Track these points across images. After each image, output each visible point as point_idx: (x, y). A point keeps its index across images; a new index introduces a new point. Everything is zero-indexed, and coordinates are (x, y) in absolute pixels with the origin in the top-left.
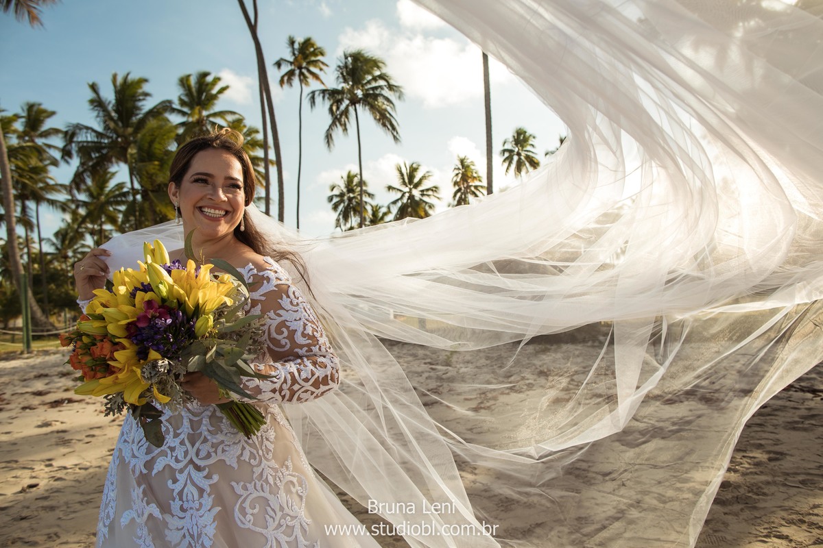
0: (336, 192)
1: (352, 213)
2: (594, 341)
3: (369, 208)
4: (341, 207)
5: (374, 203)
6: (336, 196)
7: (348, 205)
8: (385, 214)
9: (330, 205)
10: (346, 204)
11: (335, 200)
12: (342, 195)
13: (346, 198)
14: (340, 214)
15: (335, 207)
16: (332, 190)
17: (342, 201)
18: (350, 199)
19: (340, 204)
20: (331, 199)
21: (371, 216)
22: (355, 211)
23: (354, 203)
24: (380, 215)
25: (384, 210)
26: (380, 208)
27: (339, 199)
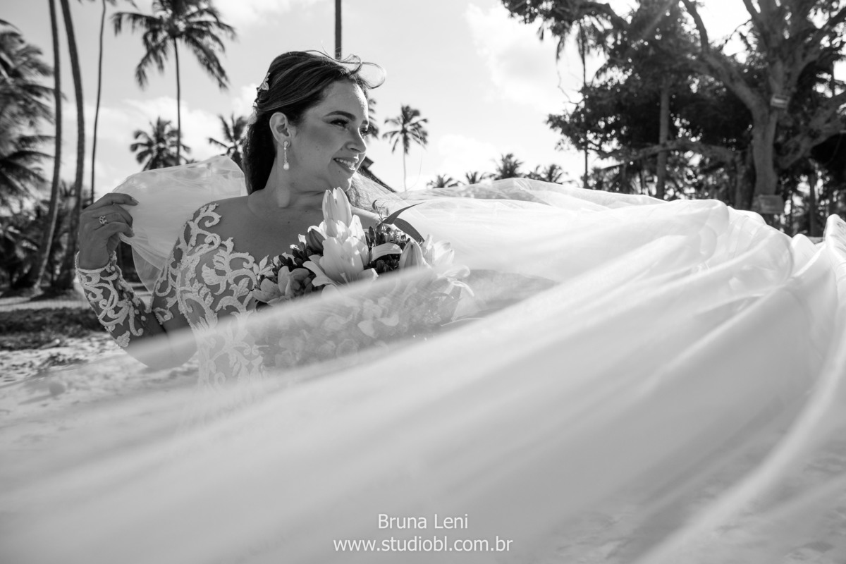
0: (142, 140)
4: (148, 158)
6: (143, 145)
7: (158, 157)
9: (134, 155)
11: (140, 149)
12: (150, 144)
13: (154, 148)
15: (140, 158)
16: (137, 137)
17: (150, 151)
18: (160, 150)
19: (146, 155)
20: (134, 147)
23: (165, 156)
27: (146, 148)
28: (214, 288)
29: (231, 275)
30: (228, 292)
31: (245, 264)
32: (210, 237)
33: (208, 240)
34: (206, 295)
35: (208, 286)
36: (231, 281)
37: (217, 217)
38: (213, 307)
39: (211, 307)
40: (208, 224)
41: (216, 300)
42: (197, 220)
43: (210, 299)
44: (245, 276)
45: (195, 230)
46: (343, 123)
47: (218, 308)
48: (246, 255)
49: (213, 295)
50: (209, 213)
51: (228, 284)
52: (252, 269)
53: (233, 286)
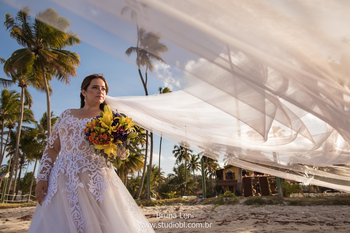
0: (176, 149)
1: (183, 158)
2: (281, 204)
3: (190, 156)
4: (178, 155)
5: (192, 154)
6: (176, 150)
7: (181, 154)
8: (197, 159)
9: (174, 154)
10: (180, 154)
11: (176, 152)
12: (179, 150)
13: (180, 151)
14: (178, 158)
15: (176, 155)
16: (175, 148)
17: (179, 153)
18: (182, 152)
19: (178, 154)
20: (174, 152)
21: (191, 160)
22: (184, 157)
23: (184, 154)
24: (195, 159)
25: (197, 157)
26: (195, 156)
27: (177, 152)
28: (68, 125)
29: (73, 122)
30: (72, 126)
31: (76, 120)
32: (68, 115)
33: (67, 116)
34: (66, 127)
35: (67, 124)
36: (73, 123)
37: (70, 112)
38: (68, 129)
39: (67, 129)
40: (68, 113)
41: (69, 127)
42: (65, 113)
43: (67, 127)
44: (76, 122)
45: (65, 114)
46: (96, 88)
47: (69, 130)
48: (77, 118)
49: (68, 126)
50: (68, 111)
51: (72, 124)
52: (78, 121)
53: (73, 125)
